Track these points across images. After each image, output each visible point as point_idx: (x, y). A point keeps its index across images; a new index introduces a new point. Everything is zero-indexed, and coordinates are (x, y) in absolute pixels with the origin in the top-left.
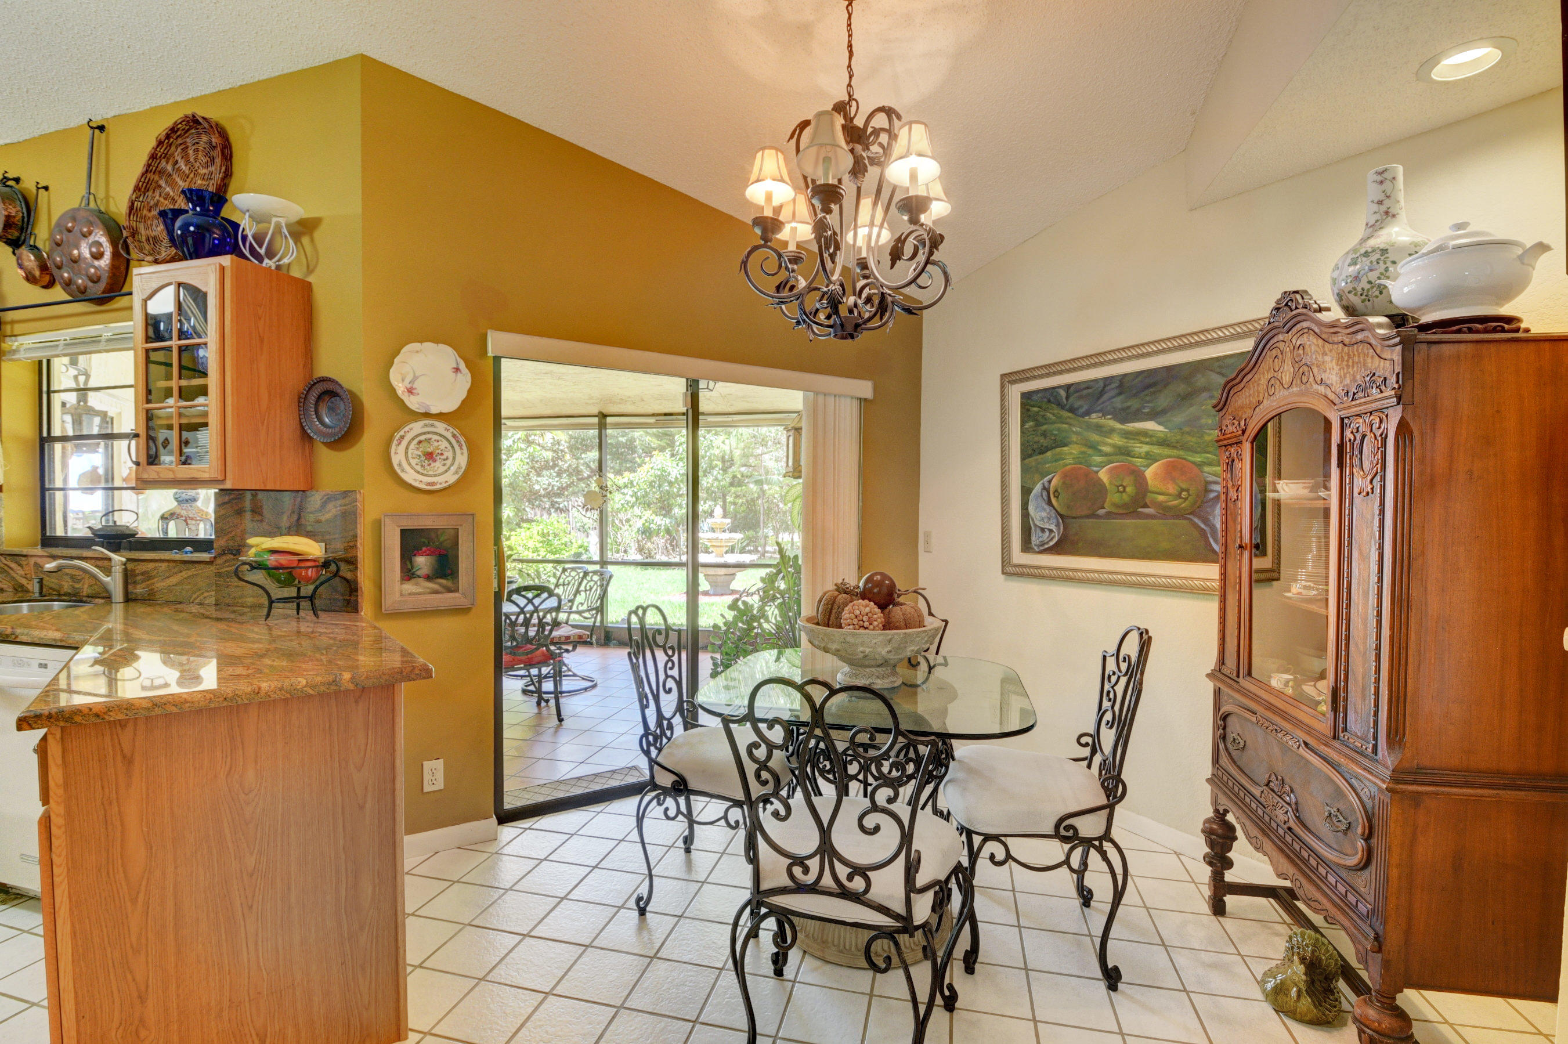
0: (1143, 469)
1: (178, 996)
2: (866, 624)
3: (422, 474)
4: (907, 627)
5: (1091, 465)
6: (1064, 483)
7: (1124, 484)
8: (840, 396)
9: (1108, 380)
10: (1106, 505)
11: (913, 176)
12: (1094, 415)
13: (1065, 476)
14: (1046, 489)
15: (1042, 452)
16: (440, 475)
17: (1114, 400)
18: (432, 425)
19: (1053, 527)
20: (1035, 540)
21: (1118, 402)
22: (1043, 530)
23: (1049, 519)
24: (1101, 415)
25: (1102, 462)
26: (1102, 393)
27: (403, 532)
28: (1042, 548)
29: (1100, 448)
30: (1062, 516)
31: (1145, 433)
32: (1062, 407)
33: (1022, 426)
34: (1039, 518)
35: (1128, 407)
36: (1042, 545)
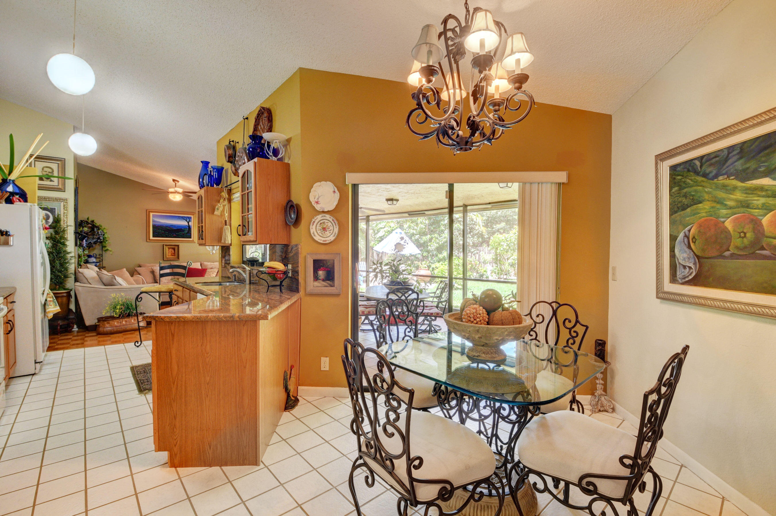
0: (760, 218)
1: (185, 421)
2: (472, 319)
3: (322, 237)
4: (503, 324)
5: (718, 217)
6: (699, 231)
7: (745, 231)
8: (542, 183)
9: (731, 149)
10: (730, 248)
11: (482, 45)
12: (721, 178)
13: (700, 226)
14: (686, 236)
15: (684, 209)
16: (328, 237)
17: (736, 164)
18: (325, 216)
19: (691, 265)
20: (680, 273)
21: (739, 165)
22: (684, 267)
23: (689, 258)
24: (726, 176)
25: (727, 214)
26: (726, 160)
27: (314, 261)
28: (684, 281)
29: (725, 202)
30: (698, 257)
31: (762, 188)
32: (697, 173)
33: (670, 191)
34: (682, 258)
35: (748, 168)
36: (684, 278)
